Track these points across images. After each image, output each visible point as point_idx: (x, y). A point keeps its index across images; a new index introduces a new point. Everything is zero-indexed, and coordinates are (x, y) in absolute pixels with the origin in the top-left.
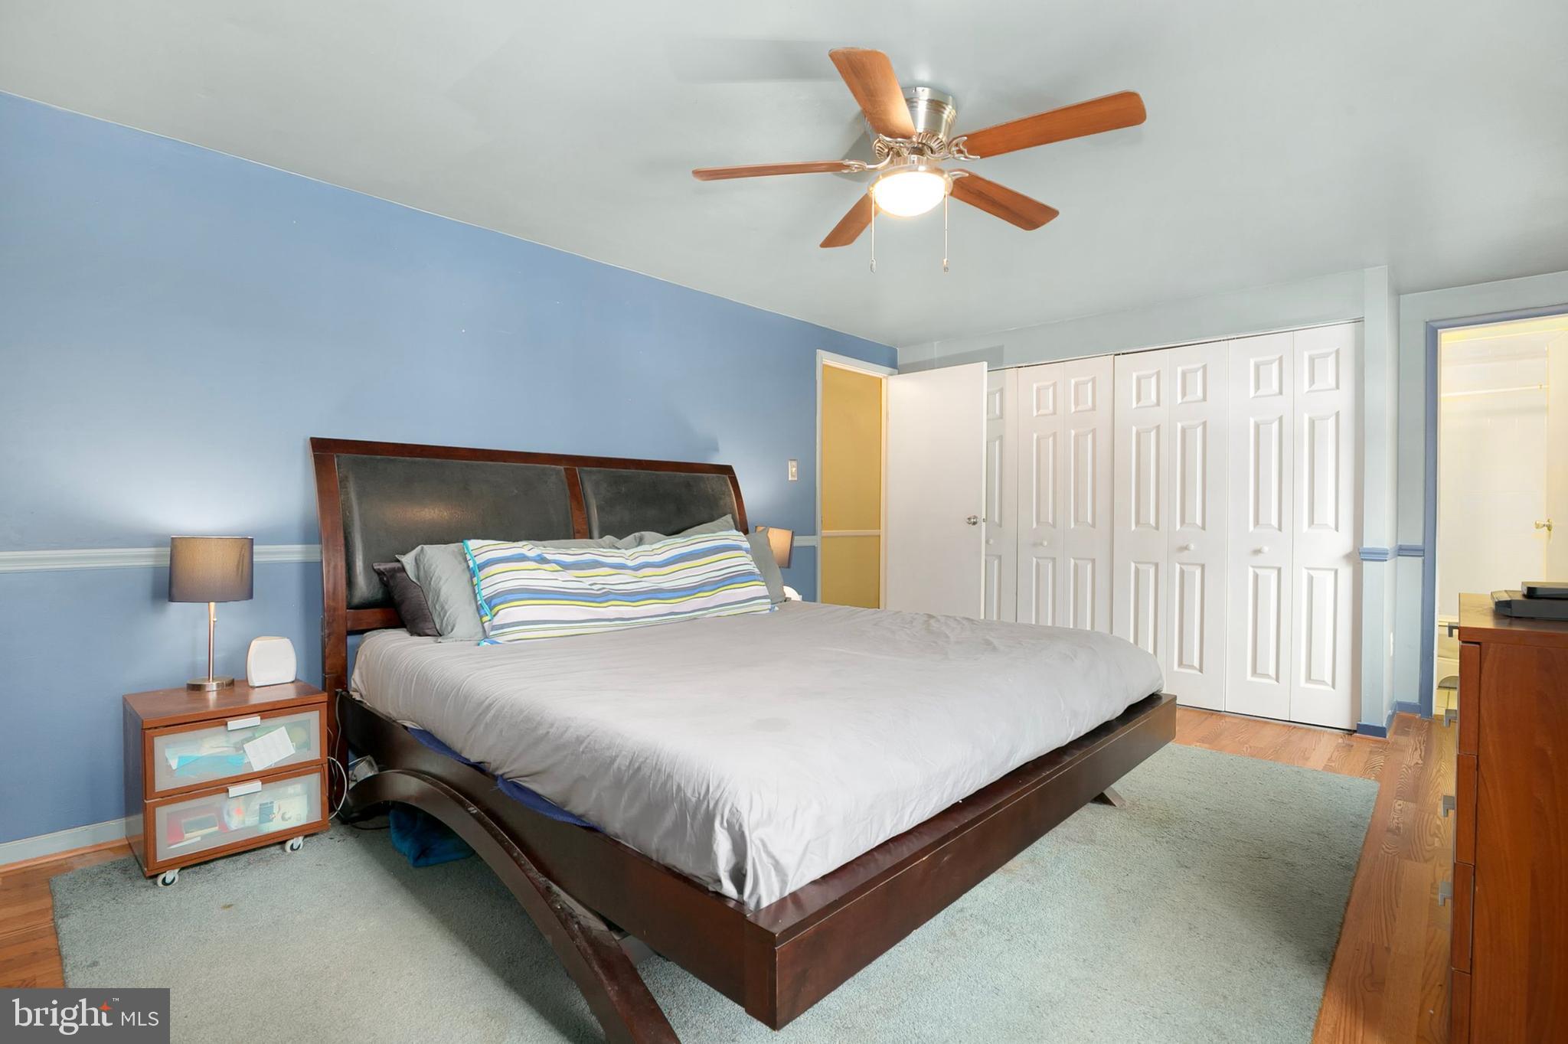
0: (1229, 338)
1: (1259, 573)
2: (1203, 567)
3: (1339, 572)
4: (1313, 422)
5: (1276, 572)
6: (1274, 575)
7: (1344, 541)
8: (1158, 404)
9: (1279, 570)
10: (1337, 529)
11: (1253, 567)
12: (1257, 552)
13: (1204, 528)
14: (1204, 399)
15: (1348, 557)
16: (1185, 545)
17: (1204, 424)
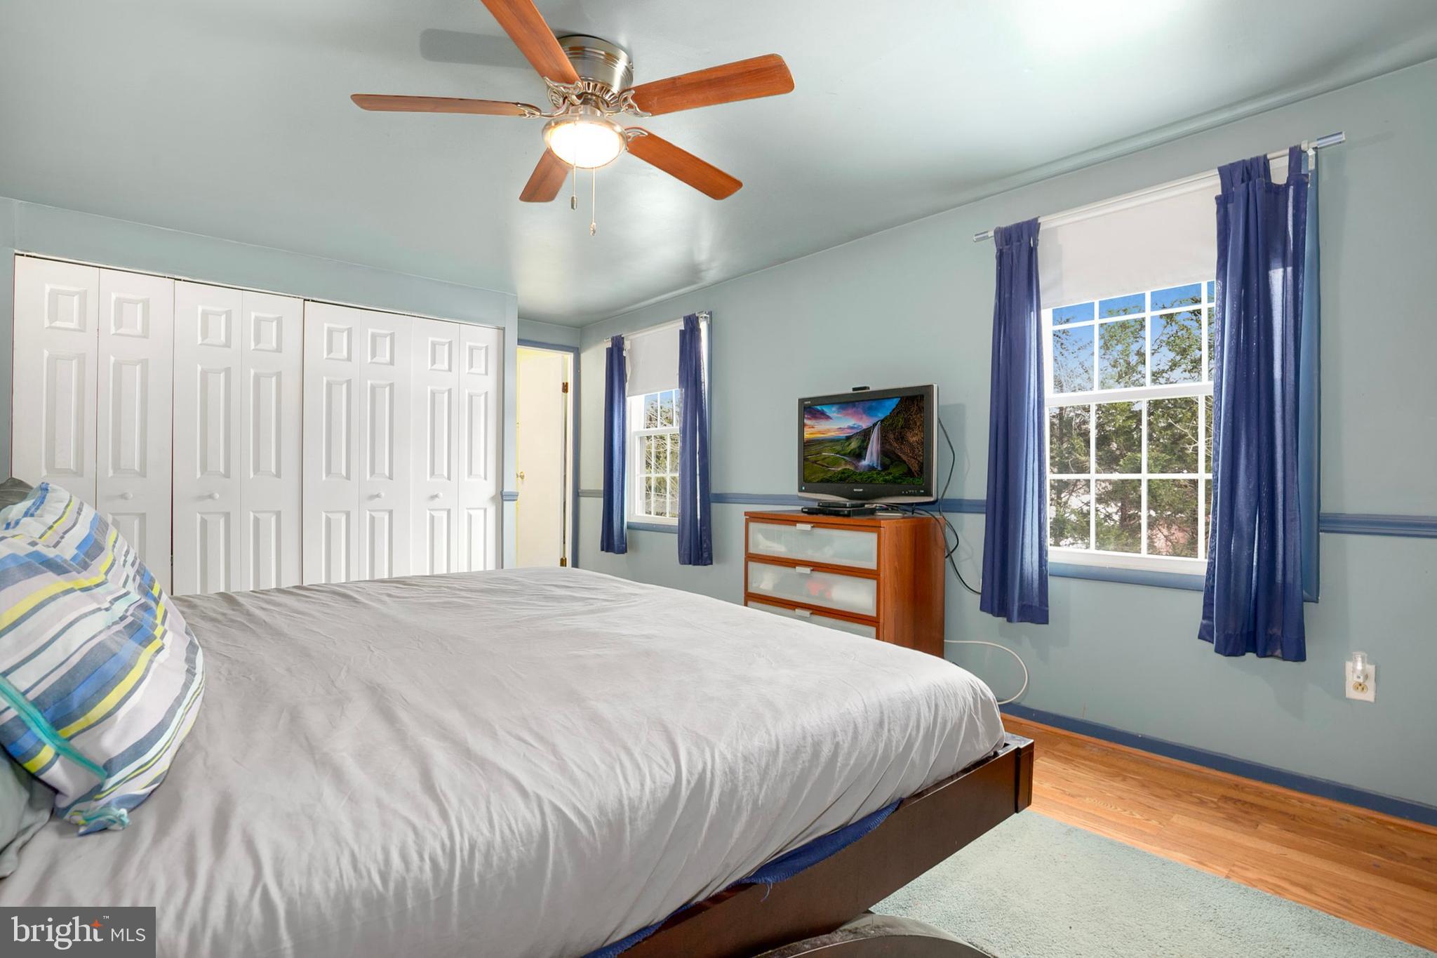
0: (412, 314)
1: (434, 515)
2: (391, 513)
3: (488, 510)
4: (472, 397)
5: (446, 513)
6: (445, 514)
7: (490, 488)
8: (349, 359)
9: (449, 511)
10: (486, 479)
11: (429, 510)
12: (434, 497)
13: (391, 478)
14: (392, 363)
15: (493, 499)
16: (376, 493)
17: (391, 386)
